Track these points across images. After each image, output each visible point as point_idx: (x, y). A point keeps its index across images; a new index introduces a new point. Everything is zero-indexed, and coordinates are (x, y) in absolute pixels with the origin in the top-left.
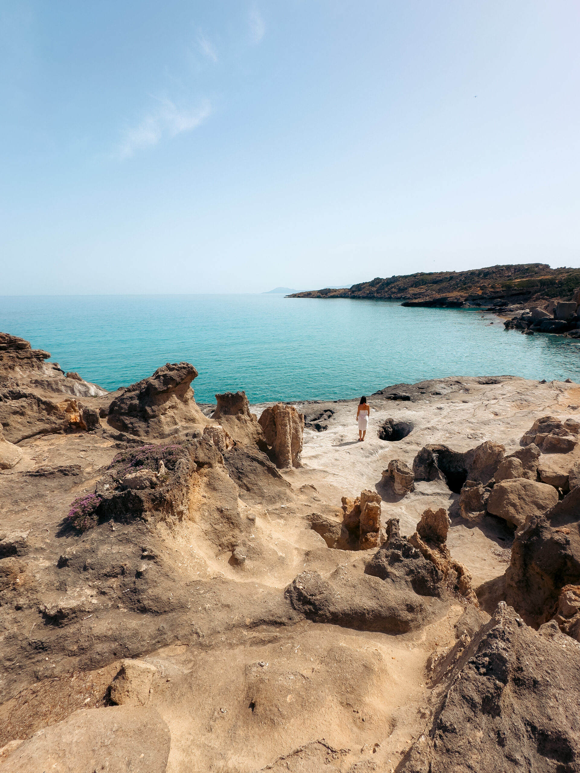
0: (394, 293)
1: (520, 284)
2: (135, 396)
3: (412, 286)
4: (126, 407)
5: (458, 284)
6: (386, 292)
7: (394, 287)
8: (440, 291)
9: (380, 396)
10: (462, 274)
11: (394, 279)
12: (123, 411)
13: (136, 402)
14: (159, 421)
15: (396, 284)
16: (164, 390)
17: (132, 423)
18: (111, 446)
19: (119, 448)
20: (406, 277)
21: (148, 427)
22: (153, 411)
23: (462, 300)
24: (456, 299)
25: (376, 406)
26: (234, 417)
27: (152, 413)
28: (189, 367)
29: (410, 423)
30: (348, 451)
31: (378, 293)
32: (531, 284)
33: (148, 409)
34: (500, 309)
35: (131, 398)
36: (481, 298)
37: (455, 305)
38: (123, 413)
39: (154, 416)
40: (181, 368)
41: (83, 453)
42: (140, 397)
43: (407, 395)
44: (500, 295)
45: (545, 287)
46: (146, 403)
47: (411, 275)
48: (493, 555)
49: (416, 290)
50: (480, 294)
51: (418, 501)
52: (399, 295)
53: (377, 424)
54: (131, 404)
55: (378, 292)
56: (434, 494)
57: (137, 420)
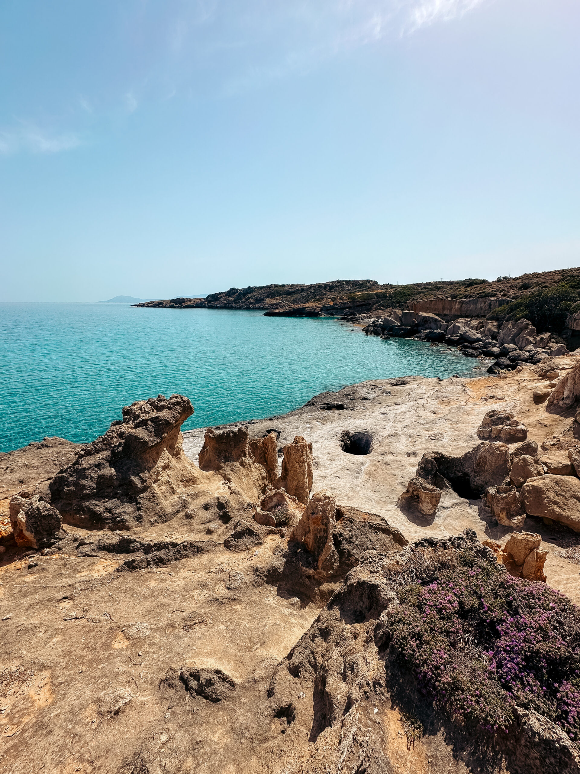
0: (252, 303)
1: (362, 297)
2: (103, 461)
3: (268, 297)
4: (93, 484)
5: (309, 296)
6: (244, 302)
7: (251, 297)
8: (294, 302)
9: (313, 408)
10: (311, 286)
11: (250, 290)
12: (87, 492)
13: (109, 471)
14: (154, 495)
15: (252, 294)
16: (158, 443)
17: (109, 510)
18: (118, 570)
19: (134, 568)
20: (261, 288)
21: (139, 509)
22: (143, 481)
23: (318, 310)
24: (313, 309)
25: (319, 419)
26: (237, 463)
27: (142, 485)
28: (184, 402)
29: (366, 432)
30: (336, 475)
31: (235, 303)
32: (370, 297)
33: (135, 479)
34: (352, 318)
35: (98, 466)
36: (333, 308)
37: (313, 315)
38: (87, 494)
39: (145, 489)
40: (174, 404)
41: (66, 604)
42: (113, 461)
43: (339, 403)
44: (348, 306)
45: (380, 300)
46: (129, 469)
47: (266, 286)
48: (562, 559)
49: (273, 301)
50: (332, 305)
51: (450, 518)
52: (257, 305)
53: (334, 439)
54: (100, 477)
55: (235, 301)
56: (453, 505)
57: (118, 502)
